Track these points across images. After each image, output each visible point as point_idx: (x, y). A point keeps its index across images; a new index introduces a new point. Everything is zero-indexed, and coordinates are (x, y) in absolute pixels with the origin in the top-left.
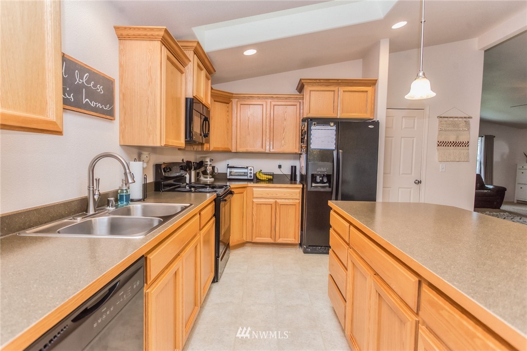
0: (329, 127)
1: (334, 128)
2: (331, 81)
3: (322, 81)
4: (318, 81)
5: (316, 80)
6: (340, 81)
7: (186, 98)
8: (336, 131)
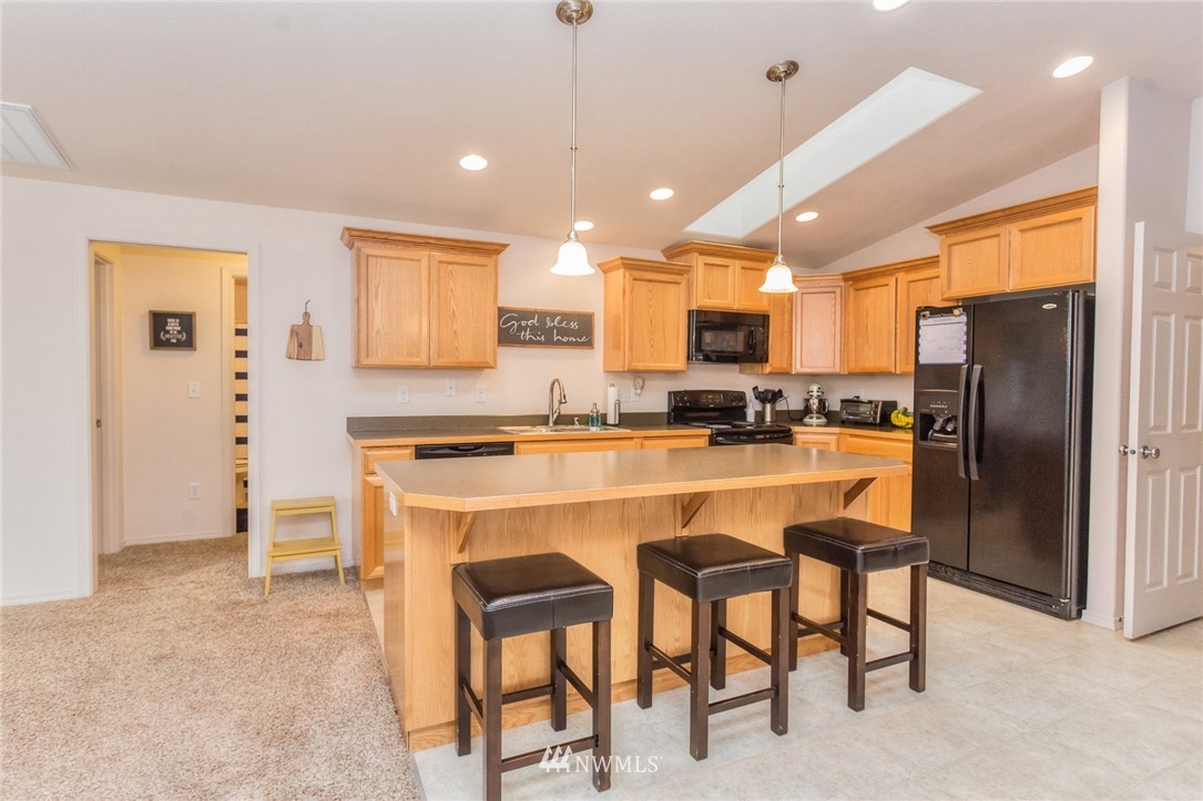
0: (953, 319)
1: (964, 318)
2: (985, 218)
3: (968, 221)
4: (961, 224)
5: (957, 221)
6: (1008, 212)
7: (689, 311)
8: (968, 324)
